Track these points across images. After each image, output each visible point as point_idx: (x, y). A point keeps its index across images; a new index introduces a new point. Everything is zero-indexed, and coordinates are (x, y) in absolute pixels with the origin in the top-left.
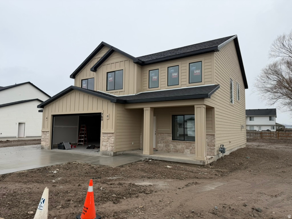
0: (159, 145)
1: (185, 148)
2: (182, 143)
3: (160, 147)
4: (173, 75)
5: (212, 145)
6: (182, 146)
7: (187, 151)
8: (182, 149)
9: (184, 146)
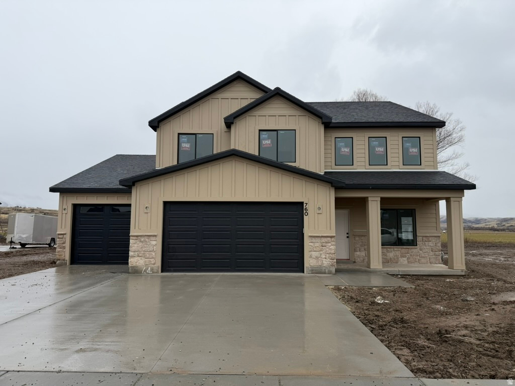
0: (358, 253)
1: (400, 256)
2: (395, 249)
3: (359, 257)
4: (378, 149)
5: (436, 250)
6: (395, 253)
7: (404, 261)
8: (396, 257)
9: (398, 253)
